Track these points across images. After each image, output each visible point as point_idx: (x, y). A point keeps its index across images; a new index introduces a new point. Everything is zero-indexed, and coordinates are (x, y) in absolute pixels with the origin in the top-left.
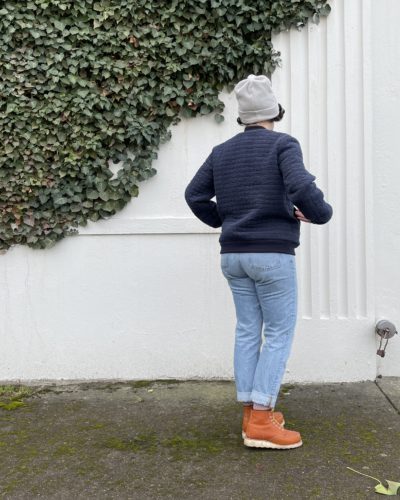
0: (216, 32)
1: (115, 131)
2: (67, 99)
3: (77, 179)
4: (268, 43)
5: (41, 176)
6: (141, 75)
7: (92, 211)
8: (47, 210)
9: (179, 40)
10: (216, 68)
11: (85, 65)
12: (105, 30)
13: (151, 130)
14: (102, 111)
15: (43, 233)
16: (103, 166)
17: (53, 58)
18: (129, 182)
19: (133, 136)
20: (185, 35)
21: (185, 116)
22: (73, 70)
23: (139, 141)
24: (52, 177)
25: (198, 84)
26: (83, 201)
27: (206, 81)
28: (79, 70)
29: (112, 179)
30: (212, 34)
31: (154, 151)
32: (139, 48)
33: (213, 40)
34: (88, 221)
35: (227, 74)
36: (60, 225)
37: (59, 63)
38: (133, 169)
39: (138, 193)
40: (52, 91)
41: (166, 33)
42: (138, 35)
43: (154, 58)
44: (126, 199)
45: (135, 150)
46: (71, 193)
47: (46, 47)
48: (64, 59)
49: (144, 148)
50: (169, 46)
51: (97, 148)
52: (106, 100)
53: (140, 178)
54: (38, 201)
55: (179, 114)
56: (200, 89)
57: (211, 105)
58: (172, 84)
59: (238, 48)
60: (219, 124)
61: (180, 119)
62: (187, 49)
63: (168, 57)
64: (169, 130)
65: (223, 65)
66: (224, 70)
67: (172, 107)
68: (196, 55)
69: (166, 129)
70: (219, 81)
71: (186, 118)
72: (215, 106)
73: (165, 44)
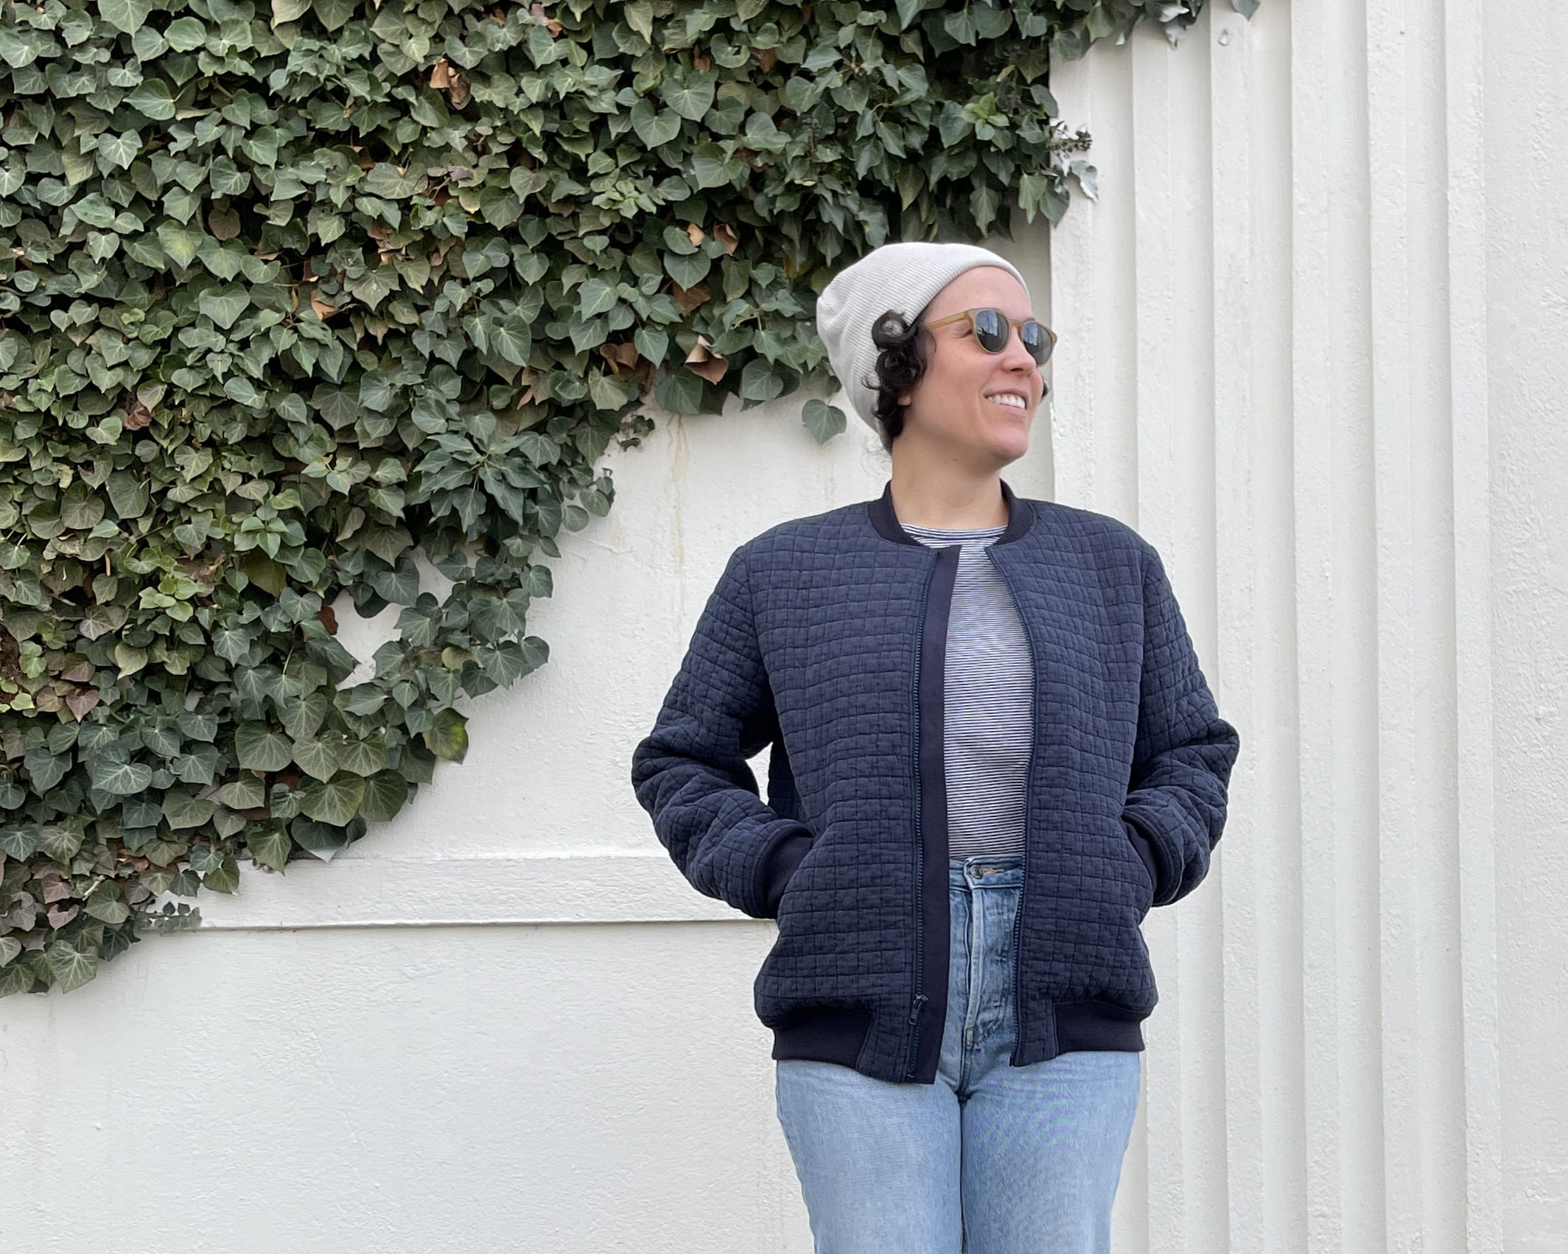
0: (811, 44)
1: (363, 471)
2: (154, 332)
3: (194, 681)
4: (1036, 92)
5: (34, 668)
6: (479, 230)
7: (260, 822)
8: (60, 817)
9: (648, 78)
10: (810, 200)
11: (234, 183)
12: (322, 33)
13: (524, 470)
14: (308, 385)
15: (42, 922)
16: (312, 627)
17: (92, 153)
18: (425, 697)
19: (443, 492)
20: (672, 57)
21: (672, 409)
22: (180, 207)
23: (470, 515)
24: (82, 673)
25: (731, 270)
26: (221, 780)
27: (767, 256)
28: (207, 206)
29: (349, 683)
30: (792, 54)
31: (538, 557)
32: (472, 113)
33: (795, 81)
34: (244, 867)
35: (859, 226)
36: (120, 886)
37: (120, 174)
38: (442, 640)
39: (465, 744)
40: (88, 298)
41: (588, 47)
42: (467, 58)
43: (538, 153)
44: (411, 771)
45: (454, 558)
46: (166, 746)
47: (62, 104)
48: (143, 158)
49: (492, 545)
50: (605, 104)
51: (283, 546)
52: (326, 336)
53: (473, 678)
54: (22, 781)
55: (648, 400)
56: (741, 293)
57: (787, 364)
58: (614, 268)
59: (906, 114)
60: (822, 443)
61: (650, 421)
62: (683, 119)
63: (599, 152)
64: (605, 470)
65: (840, 190)
66: (846, 209)
67: (615, 368)
68: (721, 143)
69: (591, 466)
70: (824, 257)
71: (677, 417)
72: (805, 365)
73: (588, 97)
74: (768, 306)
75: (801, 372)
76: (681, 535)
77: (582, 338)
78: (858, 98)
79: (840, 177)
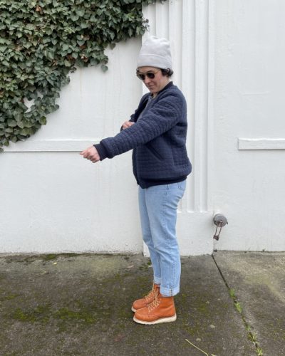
0: (101, 3)
1: (27, 77)
3: (1, 112)
4: (140, 13)
6: (45, 35)
7: (12, 134)
9: (74, 9)
11: (3, 27)
13: (53, 77)
14: (17, 62)
16: (20, 103)
18: (39, 115)
19: (40, 81)
20: (78, 5)
23: (45, 85)
25: (88, 43)
26: (6, 128)
27: (95, 40)
29: (27, 112)
30: (98, 5)
32: (44, 15)
34: (10, 142)
35: (110, 35)
38: (42, 105)
39: (46, 122)
41: (64, 4)
42: (43, 5)
43: (55, 22)
44: (37, 126)
45: (43, 91)
49: (49, 89)
50: (66, 14)
51: (14, 89)
52: (20, 54)
53: (46, 111)
55: (75, 65)
56: (90, 47)
57: (98, 59)
58: (68, 42)
59: (117, 16)
60: (104, 72)
61: (76, 68)
62: (79, 16)
63: (65, 22)
64: (68, 76)
66: (107, 32)
67: (69, 59)
68: (86, 21)
70: (103, 40)
71: (80, 68)
72: (101, 59)
73: (63, 12)
74: (94, 49)
76: (81, 87)
77: (63, 54)
78: (109, 13)
79: (106, 27)
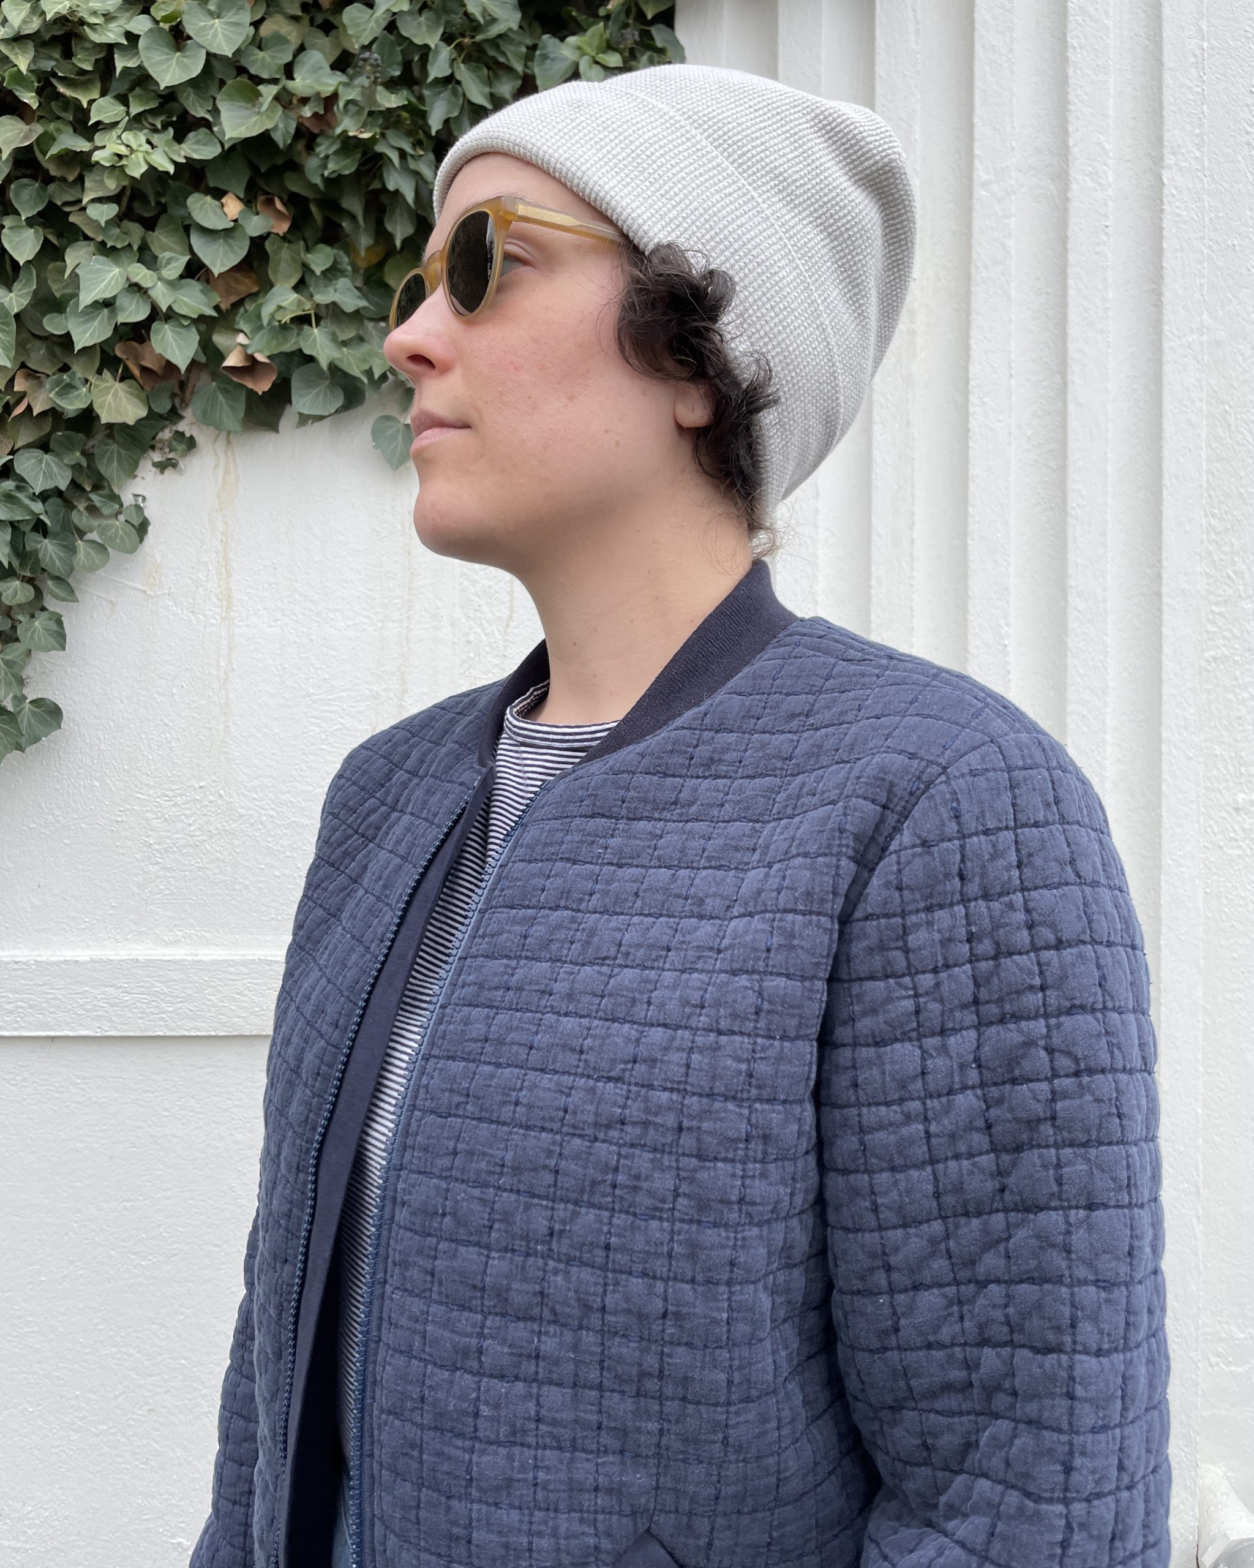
10: (370, 160)
21: (212, 424)
27: (325, 235)
31: (47, 605)
33: (354, 10)
43: (29, 98)
50: (112, 33)
55: (188, 413)
56: (294, 281)
57: (347, 370)
58: (129, 245)
59: (492, 53)
60: (396, 468)
61: (192, 437)
62: (208, 54)
63: (108, 98)
64: (136, 496)
65: (408, 148)
66: (417, 174)
67: (136, 372)
68: (261, 88)
69: (116, 491)
70: (390, 237)
71: (224, 434)
72: (369, 373)
73: (90, 25)
74: (323, 297)
75: (365, 380)
76: (229, 574)
77: (85, 332)
78: (431, 29)
79: (409, 133)
